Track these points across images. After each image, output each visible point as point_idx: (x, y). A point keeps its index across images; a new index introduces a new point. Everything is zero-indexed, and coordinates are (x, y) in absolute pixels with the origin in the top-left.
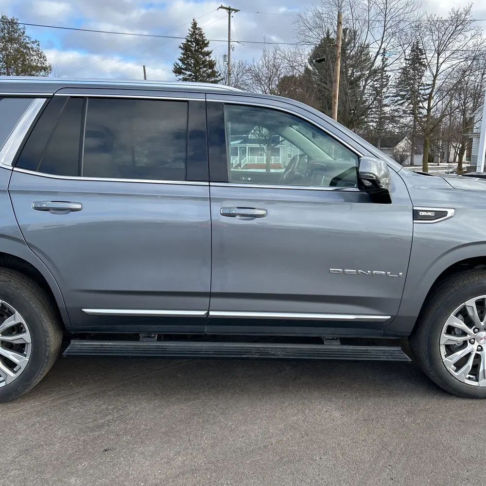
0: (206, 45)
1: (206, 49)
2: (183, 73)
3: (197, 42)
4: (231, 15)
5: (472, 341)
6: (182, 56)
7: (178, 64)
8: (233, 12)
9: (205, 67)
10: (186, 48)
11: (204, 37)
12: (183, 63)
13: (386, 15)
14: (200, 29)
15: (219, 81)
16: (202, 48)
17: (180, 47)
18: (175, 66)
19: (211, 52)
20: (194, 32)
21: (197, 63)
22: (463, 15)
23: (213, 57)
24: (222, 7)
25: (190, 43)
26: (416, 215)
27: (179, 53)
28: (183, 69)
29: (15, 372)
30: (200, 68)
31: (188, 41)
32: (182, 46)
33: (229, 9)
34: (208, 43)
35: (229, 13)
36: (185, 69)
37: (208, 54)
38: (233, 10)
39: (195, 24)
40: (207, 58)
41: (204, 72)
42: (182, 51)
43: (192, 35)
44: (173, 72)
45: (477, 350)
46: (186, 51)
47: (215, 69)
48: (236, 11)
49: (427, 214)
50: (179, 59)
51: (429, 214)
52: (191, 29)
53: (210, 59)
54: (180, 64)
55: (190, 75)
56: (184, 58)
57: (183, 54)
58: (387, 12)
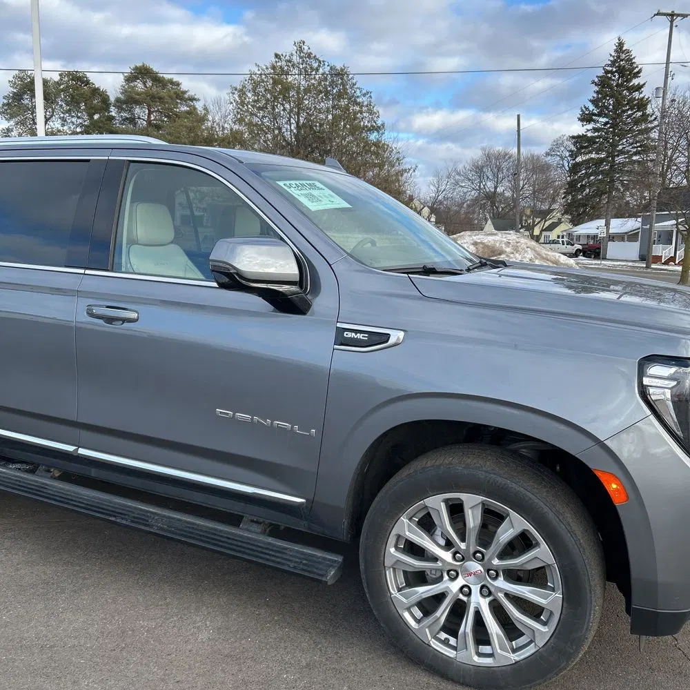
0: (637, 75)
1: (635, 82)
2: (594, 121)
3: (621, 71)
4: (674, 25)
5: (453, 575)
6: (595, 95)
7: (587, 109)
8: (679, 18)
9: (632, 109)
10: (603, 83)
11: (634, 63)
12: (597, 106)
14: (628, 51)
15: (653, 128)
16: (629, 81)
17: (593, 82)
18: (582, 111)
19: (644, 84)
20: (619, 57)
21: (618, 104)
23: (646, 93)
24: (658, 14)
25: (609, 75)
27: (592, 91)
28: (595, 115)
30: (624, 111)
31: (607, 72)
32: (596, 80)
33: (672, 16)
34: (639, 72)
35: (672, 22)
36: (599, 115)
37: (639, 88)
38: (678, 15)
39: (621, 45)
40: (636, 95)
41: (629, 116)
42: (597, 89)
43: (613, 63)
44: (579, 119)
45: (461, 593)
46: (603, 87)
47: (649, 110)
48: (684, 16)
49: (356, 337)
50: (590, 101)
51: (359, 336)
52: (613, 54)
53: (641, 96)
54: (591, 107)
55: (606, 123)
56: (598, 98)
57: (597, 92)
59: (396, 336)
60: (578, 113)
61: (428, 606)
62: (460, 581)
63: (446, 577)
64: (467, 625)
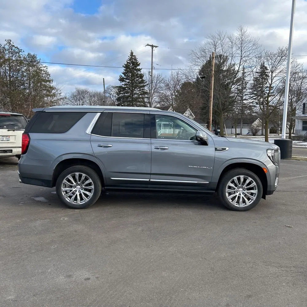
0: (139, 65)
1: (138, 67)
2: (125, 81)
3: (133, 63)
4: (153, 49)
6: (124, 71)
7: (122, 76)
8: (154, 47)
9: (137, 77)
10: (127, 67)
11: (137, 60)
12: (125, 75)
13: (242, 50)
14: (135, 56)
15: (145, 85)
16: (136, 67)
17: (123, 66)
18: (120, 77)
19: (141, 69)
20: (132, 58)
21: (133, 75)
22: (285, 51)
23: (142, 72)
24: (148, 45)
25: (129, 64)
26: (216, 149)
27: (123, 70)
28: (125, 79)
29: (88, 199)
30: (135, 78)
31: (128, 63)
32: (124, 65)
33: (152, 46)
34: (140, 64)
35: (152, 48)
36: (126, 79)
37: (139, 70)
38: (154, 46)
39: (132, 53)
40: (139, 73)
41: (137, 80)
42: (125, 69)
43: (130, 60)
44: (119, 80)
45: (239, 195)
46: (127, 68)
47: (144, 79)
48: (156, 47)
50: (123, 73)
51: (220, 149)
52: (130, 56)
53: (141, 73)
54: (123, 76)
55: (129, 82)
56: (125, 72)
57: (125, 70)
58: (243, 48)
59: (227, 149)
60: (119, 78)
61: (233, 199)
62: (239, 193)
63: (236, 192)
64: (241, 200)
